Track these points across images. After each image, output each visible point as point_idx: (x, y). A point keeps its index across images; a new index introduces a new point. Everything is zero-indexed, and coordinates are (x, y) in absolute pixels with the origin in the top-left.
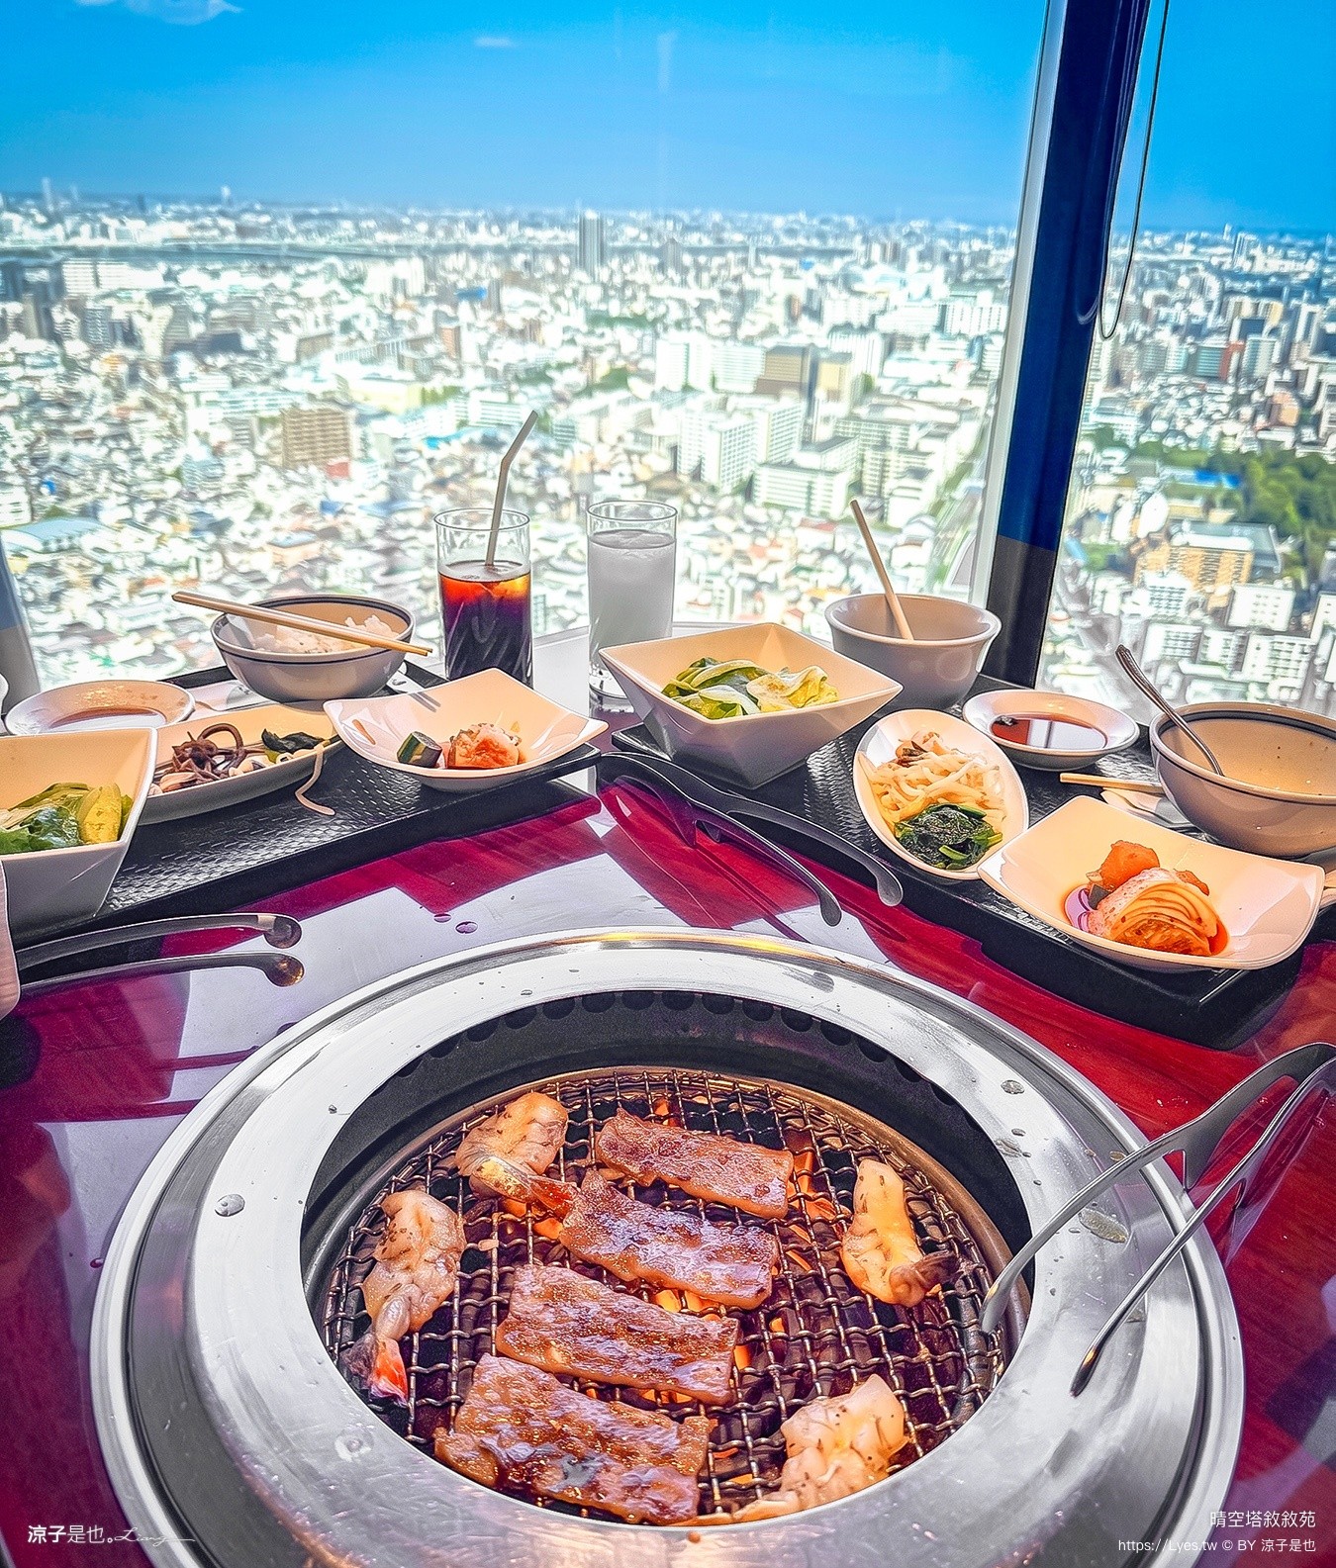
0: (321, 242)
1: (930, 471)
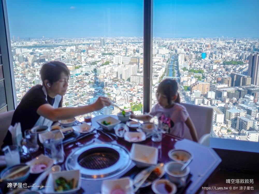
0: (59, 44)
1: (158, 75)
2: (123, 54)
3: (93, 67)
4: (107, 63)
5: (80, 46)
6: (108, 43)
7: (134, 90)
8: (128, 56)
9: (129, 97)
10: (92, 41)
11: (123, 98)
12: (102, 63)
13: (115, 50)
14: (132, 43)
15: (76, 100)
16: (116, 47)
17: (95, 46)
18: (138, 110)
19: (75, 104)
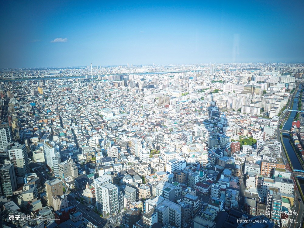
1: (278, 107)
2: (235, 81)
3: (201, 95)
4: (216, 91)
5: (188, 73)
6: (218, 70)
7: (245, 122)
8: (241, 85)
9: (238, 129)
10: (202, 68)
11: (231, 130)
12: (210, 91)
13: (226, 77)
14: (247, 70)
15: (180, 127)
16: (228, 74)
17: (204, 73)
18: (248, 145)
19: (179, 131)
